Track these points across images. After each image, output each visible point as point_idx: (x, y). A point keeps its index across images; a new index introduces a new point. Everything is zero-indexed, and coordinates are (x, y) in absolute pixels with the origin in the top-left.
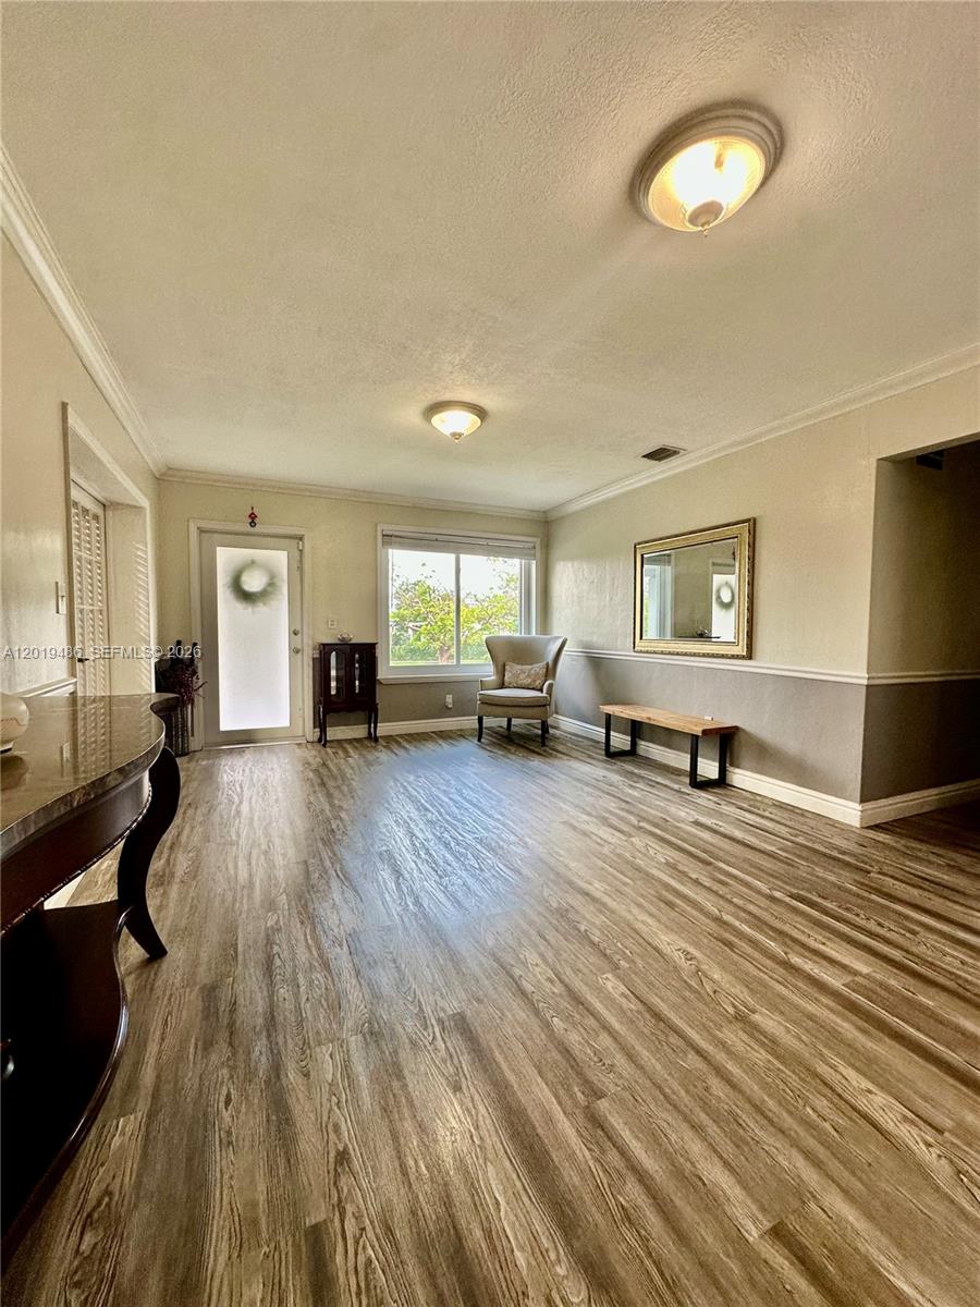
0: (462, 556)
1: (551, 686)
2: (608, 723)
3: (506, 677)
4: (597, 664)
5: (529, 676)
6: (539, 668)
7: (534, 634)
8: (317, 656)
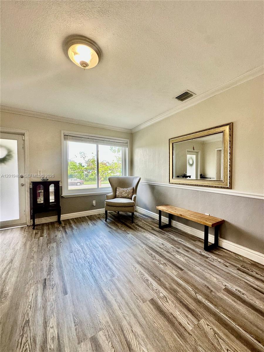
0: (99, 145)
1: (135, 197)
2: (160, 213)
3: (117, 193)
4: (153, 188)
5: (126, 193)
6: (130, 189)
7: (127, 176)
8: (32, 187)
